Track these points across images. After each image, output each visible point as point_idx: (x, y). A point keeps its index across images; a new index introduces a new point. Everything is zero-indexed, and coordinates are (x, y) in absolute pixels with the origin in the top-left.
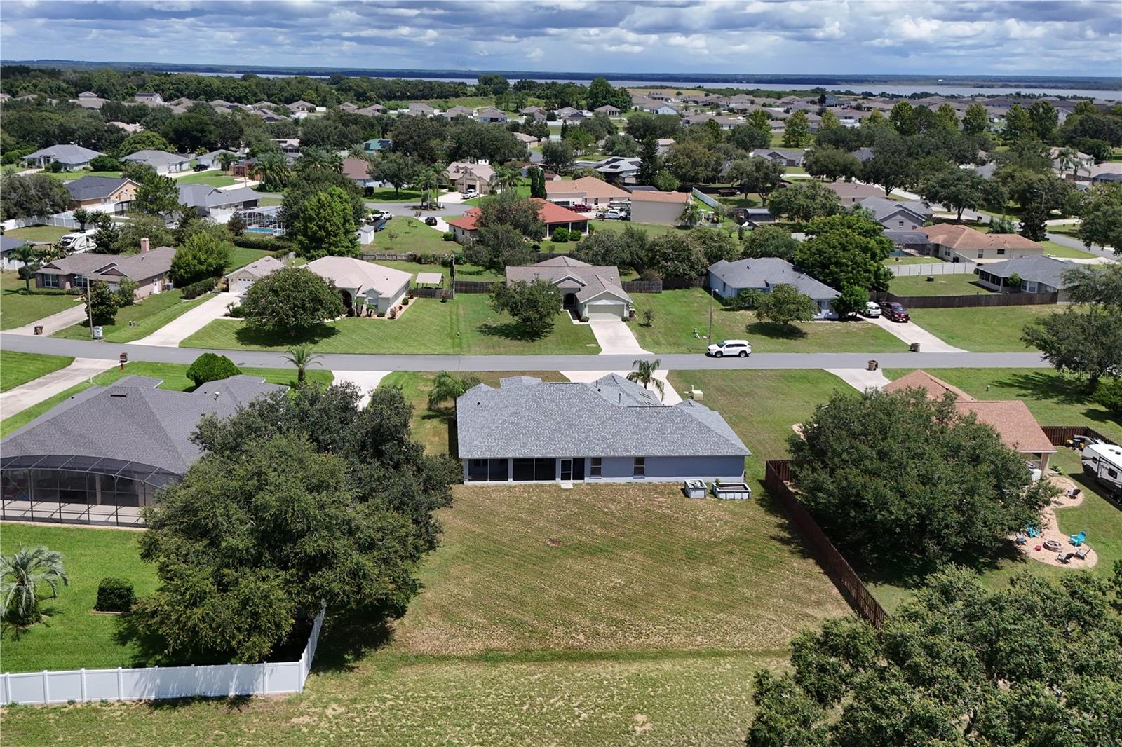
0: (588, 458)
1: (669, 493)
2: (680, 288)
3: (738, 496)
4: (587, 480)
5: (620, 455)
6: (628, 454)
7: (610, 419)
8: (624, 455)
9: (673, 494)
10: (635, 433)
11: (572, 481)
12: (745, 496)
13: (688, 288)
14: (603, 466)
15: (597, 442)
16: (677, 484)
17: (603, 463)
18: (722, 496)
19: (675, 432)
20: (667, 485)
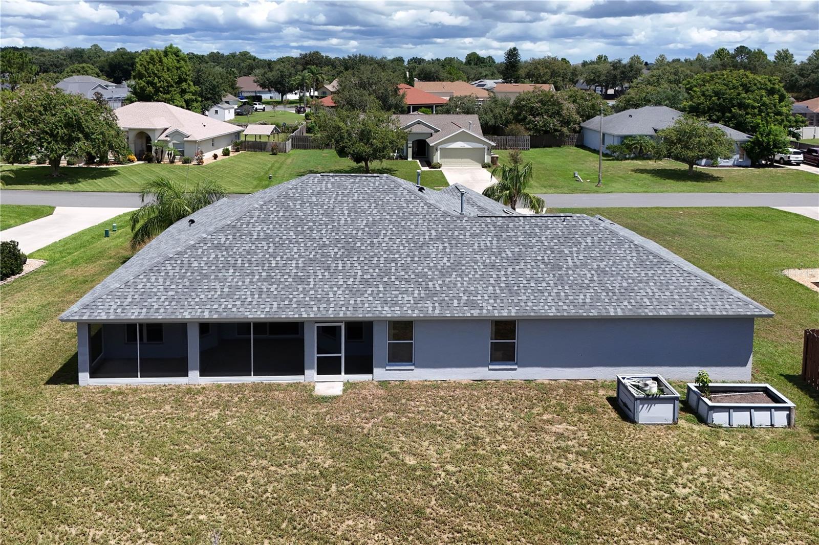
0: (382, 321)
1: (580, 410)
2: (550, 146)
3: (761, 418)
4: (380, 374)
5: (457, 314)
6: (476, 313)
7: (438, 238)
8: (468, 313)
9: (591, 411)
10: (493, 266)
11: (343, 377)
12: (780, 418)
13: (560, 147)
14: (418, 340)
15: (404, 285)
16: (595, 385)
17: (417, 332)
18: (720, 418)
19: (584, 265)
20: (570, 388)
